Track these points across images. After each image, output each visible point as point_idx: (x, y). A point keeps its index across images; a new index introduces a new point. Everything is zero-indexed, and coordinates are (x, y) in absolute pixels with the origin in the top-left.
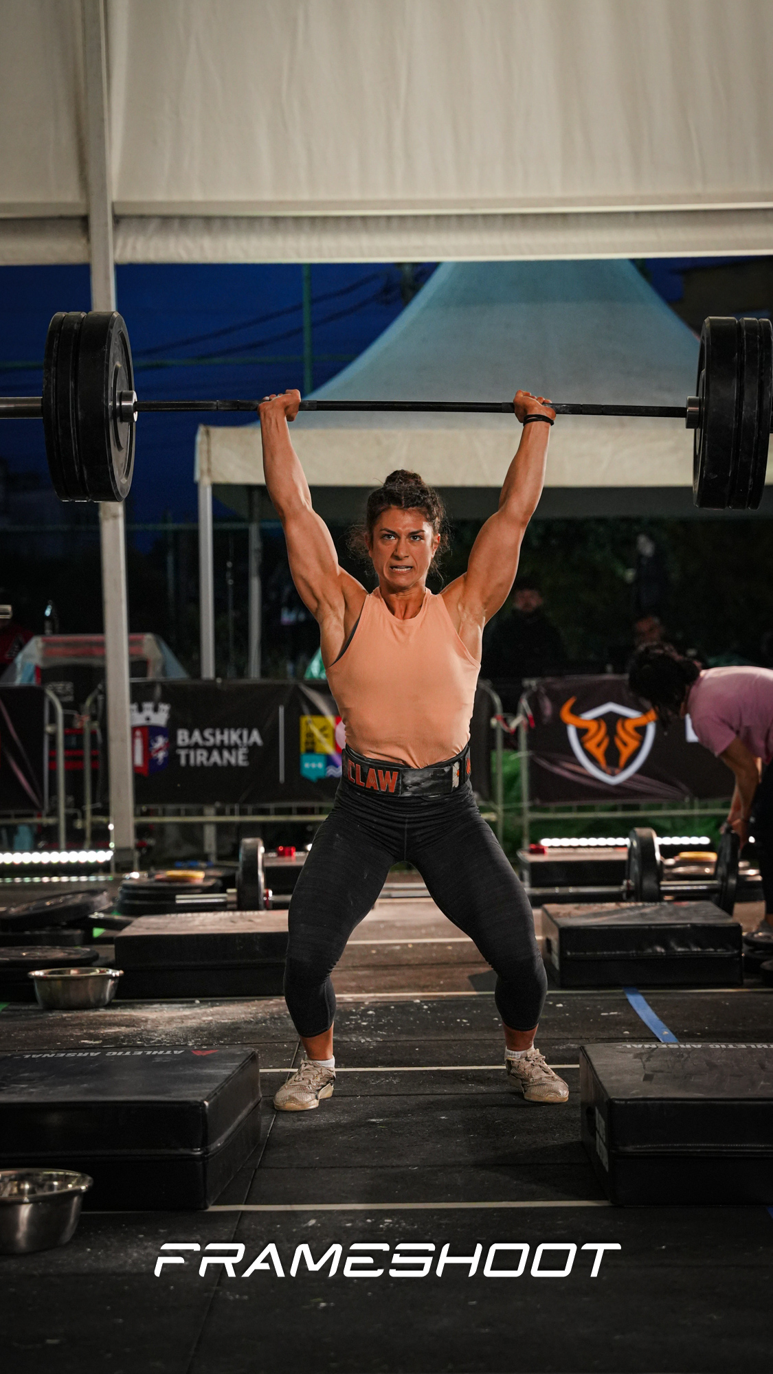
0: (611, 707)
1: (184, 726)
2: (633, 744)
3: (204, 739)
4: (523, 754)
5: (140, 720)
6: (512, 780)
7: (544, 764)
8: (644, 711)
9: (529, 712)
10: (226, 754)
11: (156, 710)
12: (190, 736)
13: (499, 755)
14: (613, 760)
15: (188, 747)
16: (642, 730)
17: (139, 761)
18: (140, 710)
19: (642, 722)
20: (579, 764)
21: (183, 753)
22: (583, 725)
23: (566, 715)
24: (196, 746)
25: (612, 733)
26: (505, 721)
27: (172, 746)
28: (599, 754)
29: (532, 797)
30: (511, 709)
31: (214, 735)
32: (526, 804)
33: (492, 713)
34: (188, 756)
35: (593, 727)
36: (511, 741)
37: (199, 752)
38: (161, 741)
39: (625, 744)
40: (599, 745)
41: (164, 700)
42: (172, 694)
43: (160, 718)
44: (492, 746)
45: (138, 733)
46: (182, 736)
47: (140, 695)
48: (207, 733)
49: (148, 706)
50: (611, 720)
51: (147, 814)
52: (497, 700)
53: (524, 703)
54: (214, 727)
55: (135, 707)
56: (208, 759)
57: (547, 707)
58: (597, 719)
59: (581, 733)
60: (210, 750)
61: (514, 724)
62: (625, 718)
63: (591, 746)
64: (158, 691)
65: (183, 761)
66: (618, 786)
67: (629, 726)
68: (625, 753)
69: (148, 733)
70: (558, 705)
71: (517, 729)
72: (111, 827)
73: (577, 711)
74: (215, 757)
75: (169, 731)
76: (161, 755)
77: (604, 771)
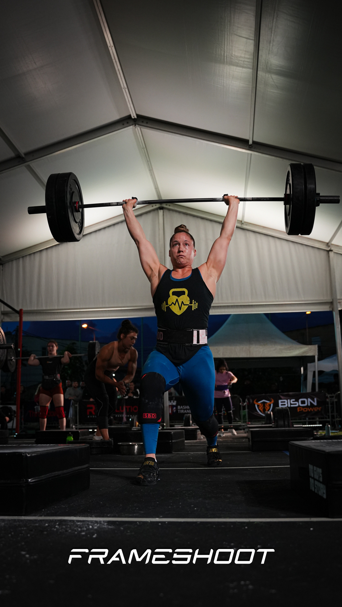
0: (264, 401)
1: (179, 405)
2: (268, 408)
3: (183, 408)
4: (247, 410)
5: (170, 404)
6: (244, 416)
7: (251, 412)
8: (270, 401)
9: (247, 402)
10: (187, 411)
11: (174, 402)
12: (180, 407)
13: (242, 411)
14: (265, 411)
15: (180, 409)
16: (270, 405)
17: (170, 412)
18: (171, 402)
19: (270, 403)
20: (258, 412)
21: (179, 410)
22: (258, 404)
23: (255, 402)
24: (181, 409)
25: (264, 406)
26: (243, 404)
27: (177, 409)
28: (262, 410)
29: (248, 419)
30: (244, 401)
31: (185, 407)
32: (247, 420)
33: (240, 402)
34: (180, 411)
35: (260, 405)
36: (244, 408)
37: (182, 410)
38: (175, 408)
39: (267, 408)
40: (262, 408)
41: (175, 400)
42: (177, 399)
43: (175, 404)
44: (240, 409)
45: (170, 407)
46: (179, 407)
47: (170, 399)
48: (184, 406)
49: (172, 401)
50: (264, 403)
51: (172, 422)
52: (241, 400)
53: (246, 400)
54: (185, 405)
55: (169, 401)
56: (184, 411)
57: (251, 401)
58: (261, 403)
59: (258, 406)
60: (184, 410)
61: (245, 404)
62: (267, 403)
63: (260, 408)
64: (174, 398)
65: (179, 412)
67: (268, 404)
69: (172, 406)
70: (253, 400)
71: (245, 405)
72: (165, 424)
73: (257, 401)
74: (185, 411)
75: (176, 406)
76: (175, 411)
77: (263, 413)
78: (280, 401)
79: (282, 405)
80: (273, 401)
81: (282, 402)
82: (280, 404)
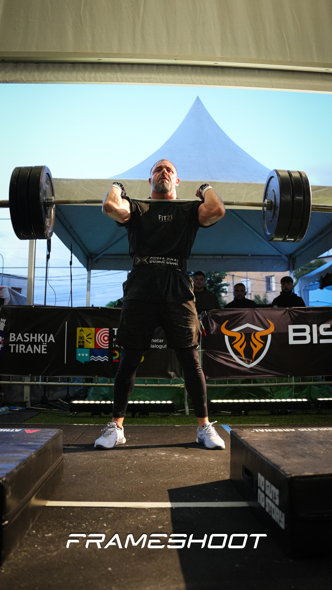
0: (248, 325)
1: (13, 331)
2: (260, 346)
3: (24, 338)
7: (211, 356)
8: (266, 327)
9: (203, 328)
10: (35, 347)
12: (16, 337)
14: (249, 355)
15: (15, 343)
16: (264, 338)
19: (264, 333)
20: (230, 357)
21: (12, 345)
22: (233, 335)
23: (224, 330)
24: (19, 342)
25: (247, 340)
28: (241, 351)
31: (29, 336)
34: (15, 347)
35: (238, 336)
37: (21, 345)
39: (256, 346)
40: (241, 347)
46: (12, 336)
48: (25, 335)
54: (29, 332)
56: (26, 349)
57: (214, 325)
58: (240, 332)
60: (27, 344)
62: (256, 332)
63: (237, 346)
65: (12, 350)
66: (251, 369)
67: (258, 336)
68: (256, 351)
70: (219, 324)
73: (229, 327)
74: (29, 348)
75: (5, 333)
77: (242, 360)
78: (291, 328)
79: (295, 338)
80: (272, 329)
81: (295, 331)
82: (291, 335)
